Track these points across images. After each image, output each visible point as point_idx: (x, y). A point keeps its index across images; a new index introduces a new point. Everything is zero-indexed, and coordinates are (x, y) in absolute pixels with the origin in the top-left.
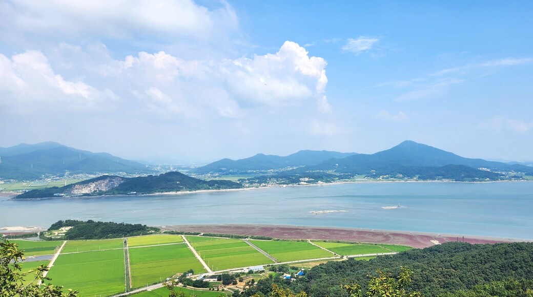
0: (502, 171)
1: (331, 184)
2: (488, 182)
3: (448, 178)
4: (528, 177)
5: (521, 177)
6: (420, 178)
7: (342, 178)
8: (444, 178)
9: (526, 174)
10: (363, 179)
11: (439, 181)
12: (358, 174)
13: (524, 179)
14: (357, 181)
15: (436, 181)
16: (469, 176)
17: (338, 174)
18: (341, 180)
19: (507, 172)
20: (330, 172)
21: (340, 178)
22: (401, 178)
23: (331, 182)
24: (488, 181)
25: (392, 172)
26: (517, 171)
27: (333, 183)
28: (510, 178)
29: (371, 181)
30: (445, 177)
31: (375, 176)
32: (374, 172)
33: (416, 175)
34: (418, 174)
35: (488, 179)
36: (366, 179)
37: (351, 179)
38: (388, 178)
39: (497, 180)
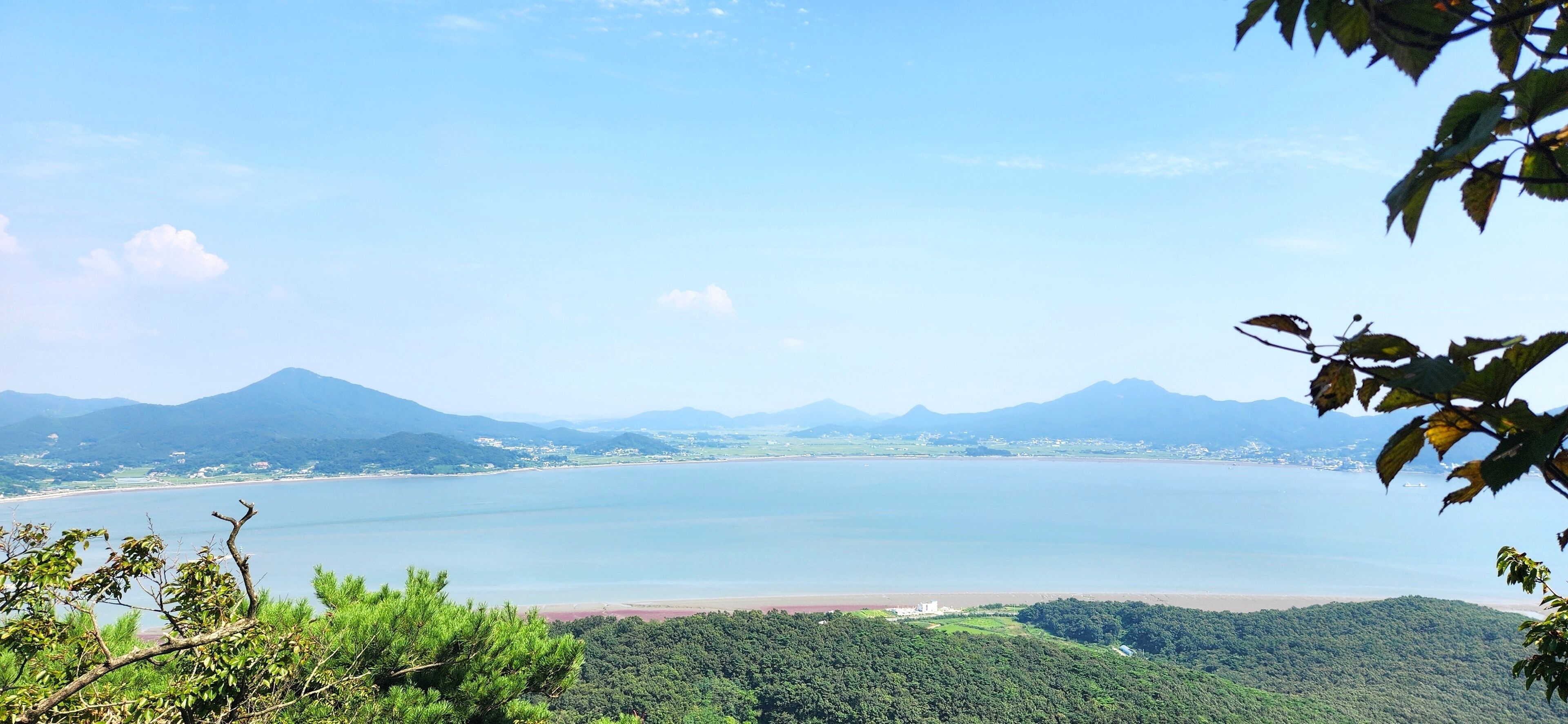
0: (529, 444)
1: (25, 498)
2: (490, 474)
3: (393, 467)
4: (579, 458)
5: (565, 458)
6: (318, 470)
7: (69, 479)
8: (383, 467)
9: (577, 452)
10: (143, 480)
11: (370, 476)
12: (127, 464)
13: (569, 463)
14: (123, 486)
15: (363, 475)
16: (445, 461)
17: (53, 466)
18: (65, 484)
19: (538, 446)
20: (28, 460)
21: (62, 477)
22: (263, 471)
23: (23, 493)
24: (491, 470)
25: (238, 456)
26: (559, 443)
27: (32, 497)
28: (539, 464)
29: (169, 484)
30: (385, 464)
31: (181, 470)
32: (181, 457)
33: (310, 463)
34: (315, 459)
35: (491, 466)
36: (152, 479)
37: (98, 482)
38: (224, 473)
39: (512, 467)
